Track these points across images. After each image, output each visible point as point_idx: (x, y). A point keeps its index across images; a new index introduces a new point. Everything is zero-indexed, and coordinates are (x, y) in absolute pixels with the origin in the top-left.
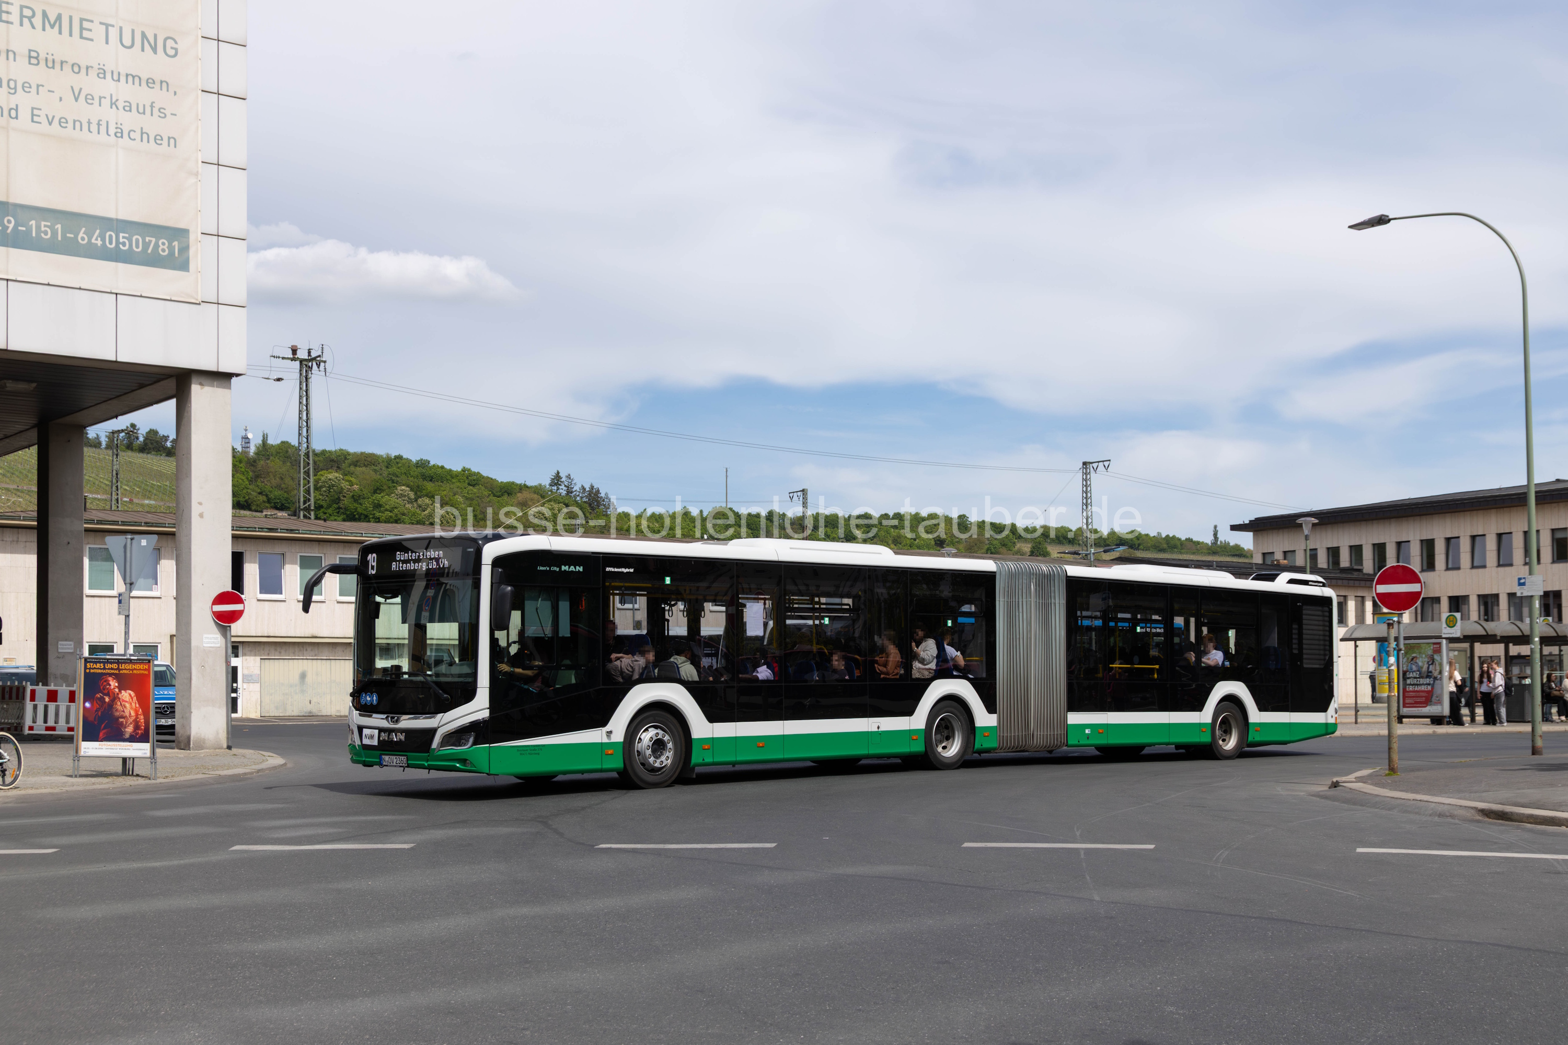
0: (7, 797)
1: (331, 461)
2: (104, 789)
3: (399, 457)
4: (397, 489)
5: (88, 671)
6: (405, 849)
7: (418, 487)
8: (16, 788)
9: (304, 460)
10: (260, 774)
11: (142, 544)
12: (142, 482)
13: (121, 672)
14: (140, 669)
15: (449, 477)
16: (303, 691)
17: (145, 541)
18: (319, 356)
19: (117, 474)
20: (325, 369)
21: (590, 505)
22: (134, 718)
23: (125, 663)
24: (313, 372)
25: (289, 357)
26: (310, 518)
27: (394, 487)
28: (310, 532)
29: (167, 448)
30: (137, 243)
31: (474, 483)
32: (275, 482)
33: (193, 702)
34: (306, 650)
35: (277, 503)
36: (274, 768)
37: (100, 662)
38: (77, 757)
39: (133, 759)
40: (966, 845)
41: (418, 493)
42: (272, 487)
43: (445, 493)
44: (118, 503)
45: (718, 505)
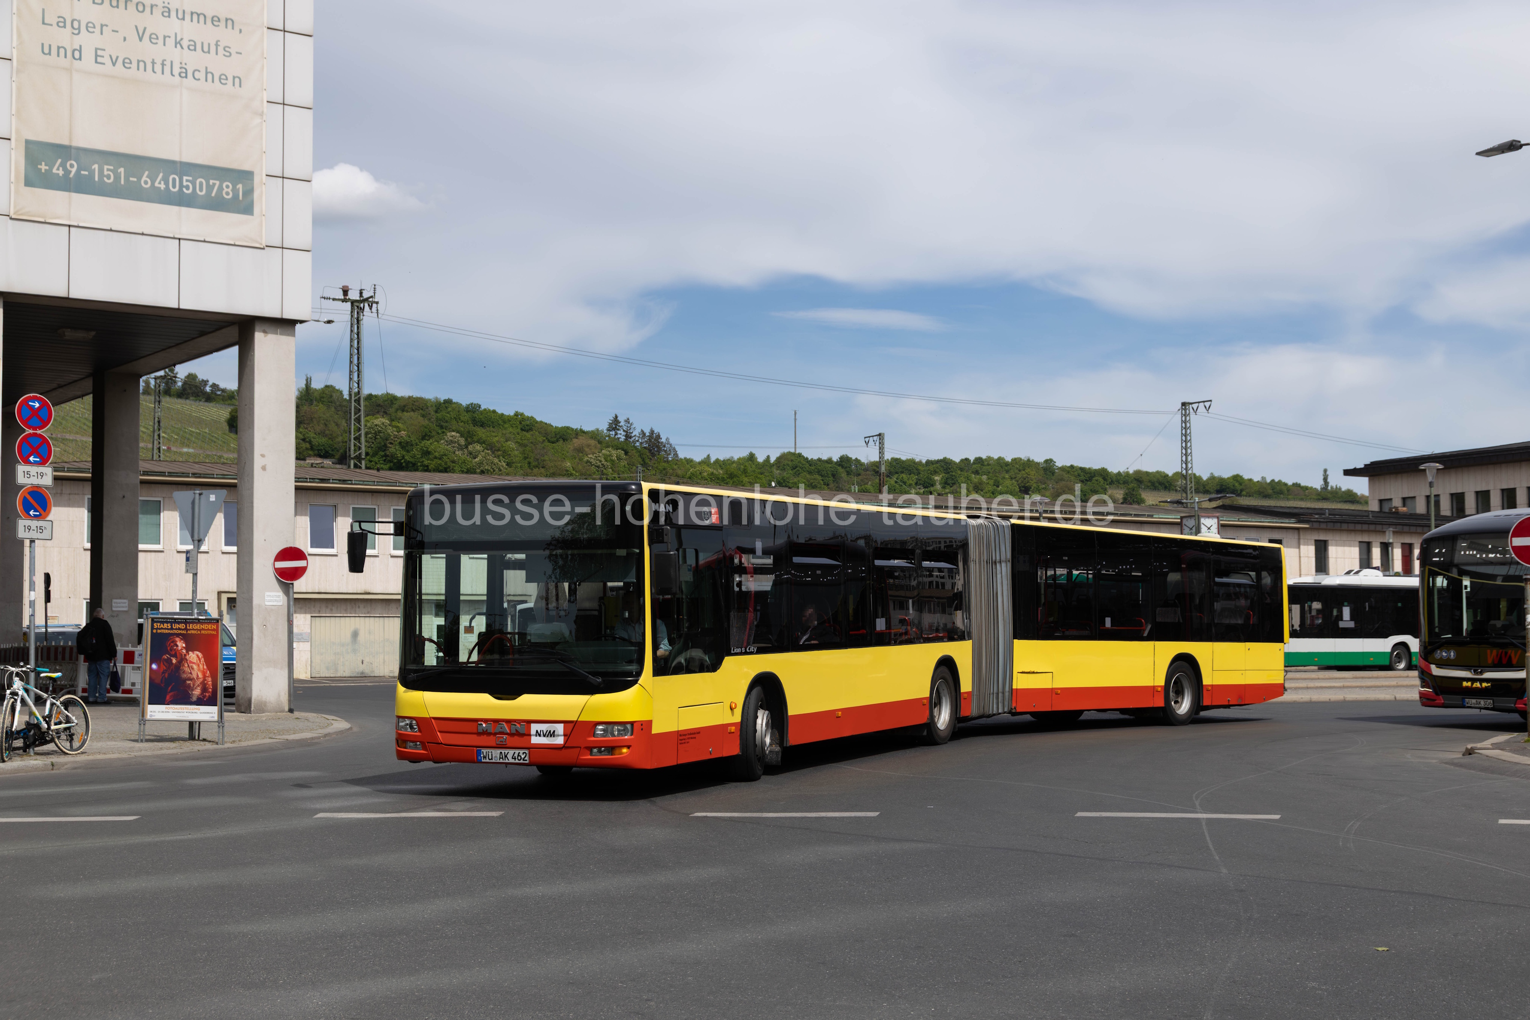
0: (76, 762)
1: (377, 406)
2: (172, 754)
3: (448, 402)
4: (446, 435)
5: (155, 631)
6: (493, 817)
7: (469, 432)
8: (82, 753)
9: (355, 407)
10: (327, 738)
11: (211, 500)
12: (180, 429)
13: (189, 632)
14: (208, 630)
15: (500, 422)
16: (355, 651)
17: (214, 496)
18: (371, 297)
19: (159, 422)
20: (377, 310)
21: (650, 451)
22: (201, 680)
23: (193, 623)
24: (365, 313)
25: (340, 298)
26: (360, 468)
27: (443, 432)
28: (364, 482)
29: (206, 392)
30: (200, 186)
31: (527, 428)
32: (319, 428)
33: (254, 663)
34: (359, 607)
35: (321, 450)
36: (341, 732)
37: (167, 622)
38: (143, 720)
39: (200, 722)
40: (1079, 814)
41: (469, 439)
42: (315, 434)
43: (497, 439)
44: (159, 452)
45: (786, 451)
